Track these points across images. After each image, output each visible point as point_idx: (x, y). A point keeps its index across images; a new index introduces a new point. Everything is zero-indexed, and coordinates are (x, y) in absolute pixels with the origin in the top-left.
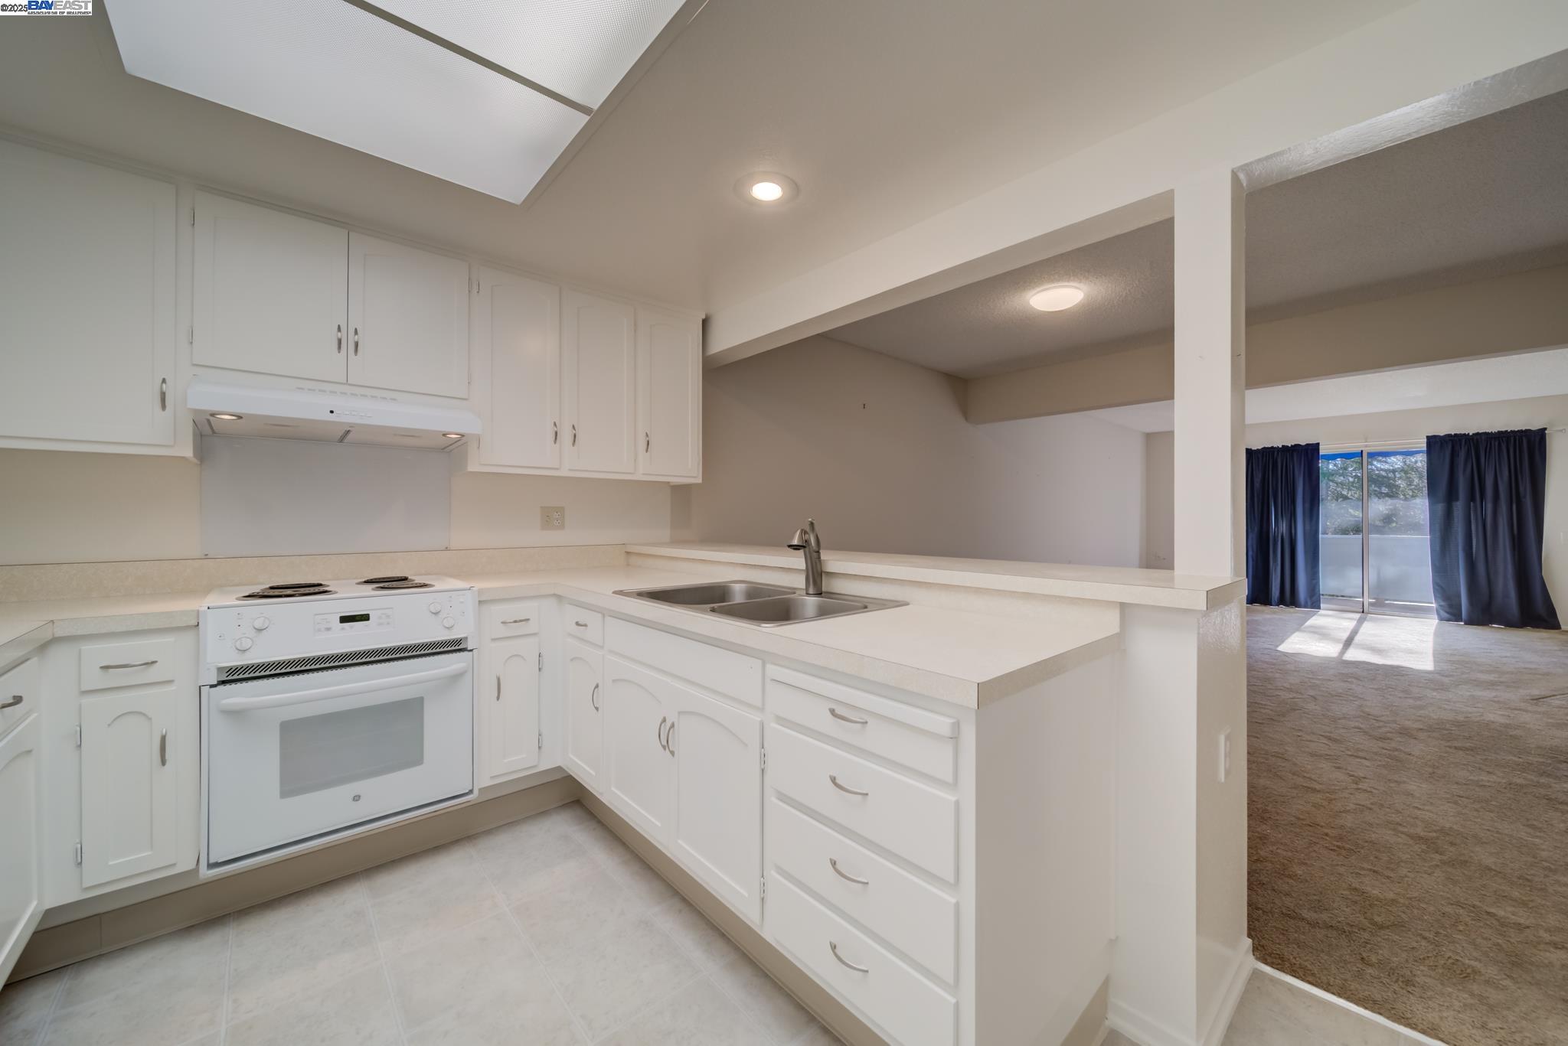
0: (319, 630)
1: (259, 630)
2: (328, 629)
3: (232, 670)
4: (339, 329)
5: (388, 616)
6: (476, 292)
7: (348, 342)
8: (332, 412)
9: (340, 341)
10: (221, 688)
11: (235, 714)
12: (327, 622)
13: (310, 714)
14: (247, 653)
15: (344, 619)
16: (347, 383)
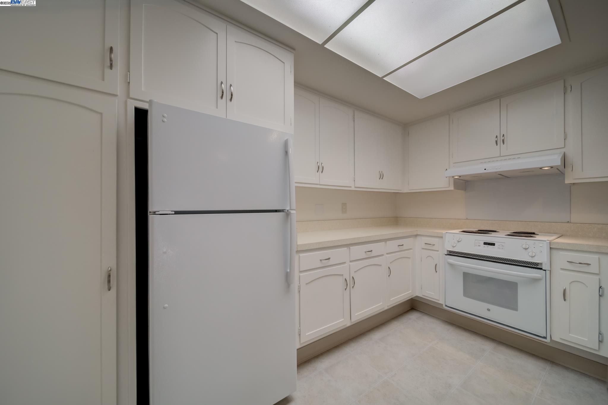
0: (476, 245)
1: (458, 242)
2: (479, 246)
3: (450, 252)
4: (497, 137)
5: (503, 246)
6: (569, 91)
7: (501, 140)
8: (485, 169)
9: (496, 142)
10: (448, 256)
11: (451, 265)
12: (479, 243)
13: (471, 272)
14: (454, 248)
15: (485, 244)
16: (500, 156)
